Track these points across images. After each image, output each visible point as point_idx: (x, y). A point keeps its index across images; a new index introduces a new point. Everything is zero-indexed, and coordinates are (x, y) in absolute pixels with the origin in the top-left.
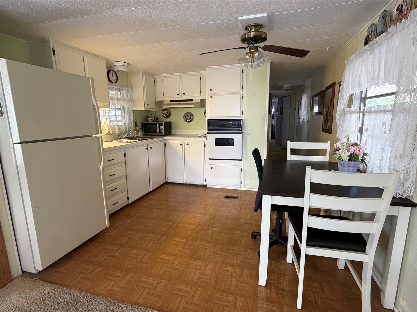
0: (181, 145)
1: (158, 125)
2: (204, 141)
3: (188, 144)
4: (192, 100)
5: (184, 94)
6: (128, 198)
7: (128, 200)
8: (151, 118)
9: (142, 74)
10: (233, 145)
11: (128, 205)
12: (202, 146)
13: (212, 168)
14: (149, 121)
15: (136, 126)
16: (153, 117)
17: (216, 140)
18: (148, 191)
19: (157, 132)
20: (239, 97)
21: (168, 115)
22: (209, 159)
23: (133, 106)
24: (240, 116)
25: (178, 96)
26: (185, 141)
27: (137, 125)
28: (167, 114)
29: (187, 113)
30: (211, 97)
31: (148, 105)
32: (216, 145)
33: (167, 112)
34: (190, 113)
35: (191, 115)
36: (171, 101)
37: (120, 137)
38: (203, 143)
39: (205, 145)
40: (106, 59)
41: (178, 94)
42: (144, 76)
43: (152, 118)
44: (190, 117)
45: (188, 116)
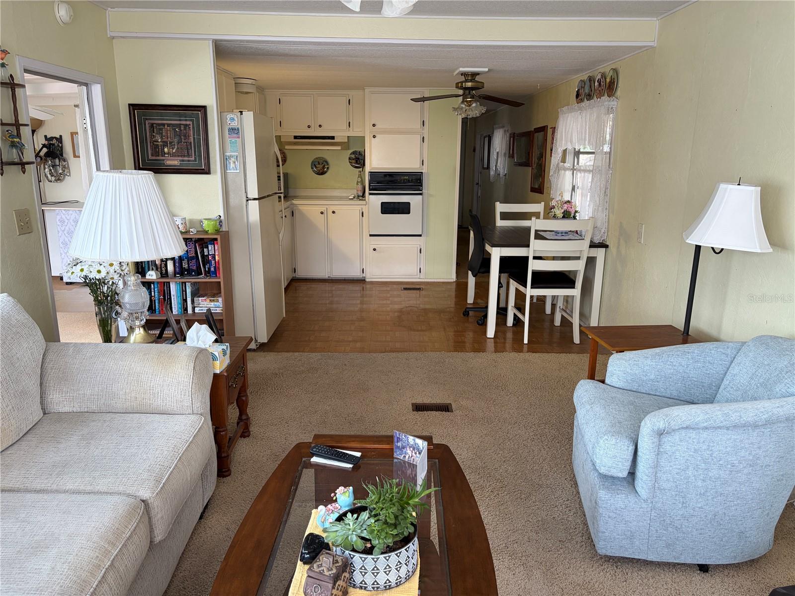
0: (322, 213)
2: (361, 206)
3: (334, 212)
4: (333, 138)
5: (320, 126)
10: (409, 213)
12: (358, 214)
13: (374, 250)
17: (383, 204)
20: (418, 138)
22: (371, 235)
24: (420, 167)
25: (309, 130)
26: (329, 206)
29: (317, 158)
30: (374, 136)
32: (382, 213)
34: (322, 158)
35: (325, 163)
36: (296, 137)
38: (359, 210)
39: (362, 213)
41: (309, 127)
44: (323, 165)
45: (319, 164)
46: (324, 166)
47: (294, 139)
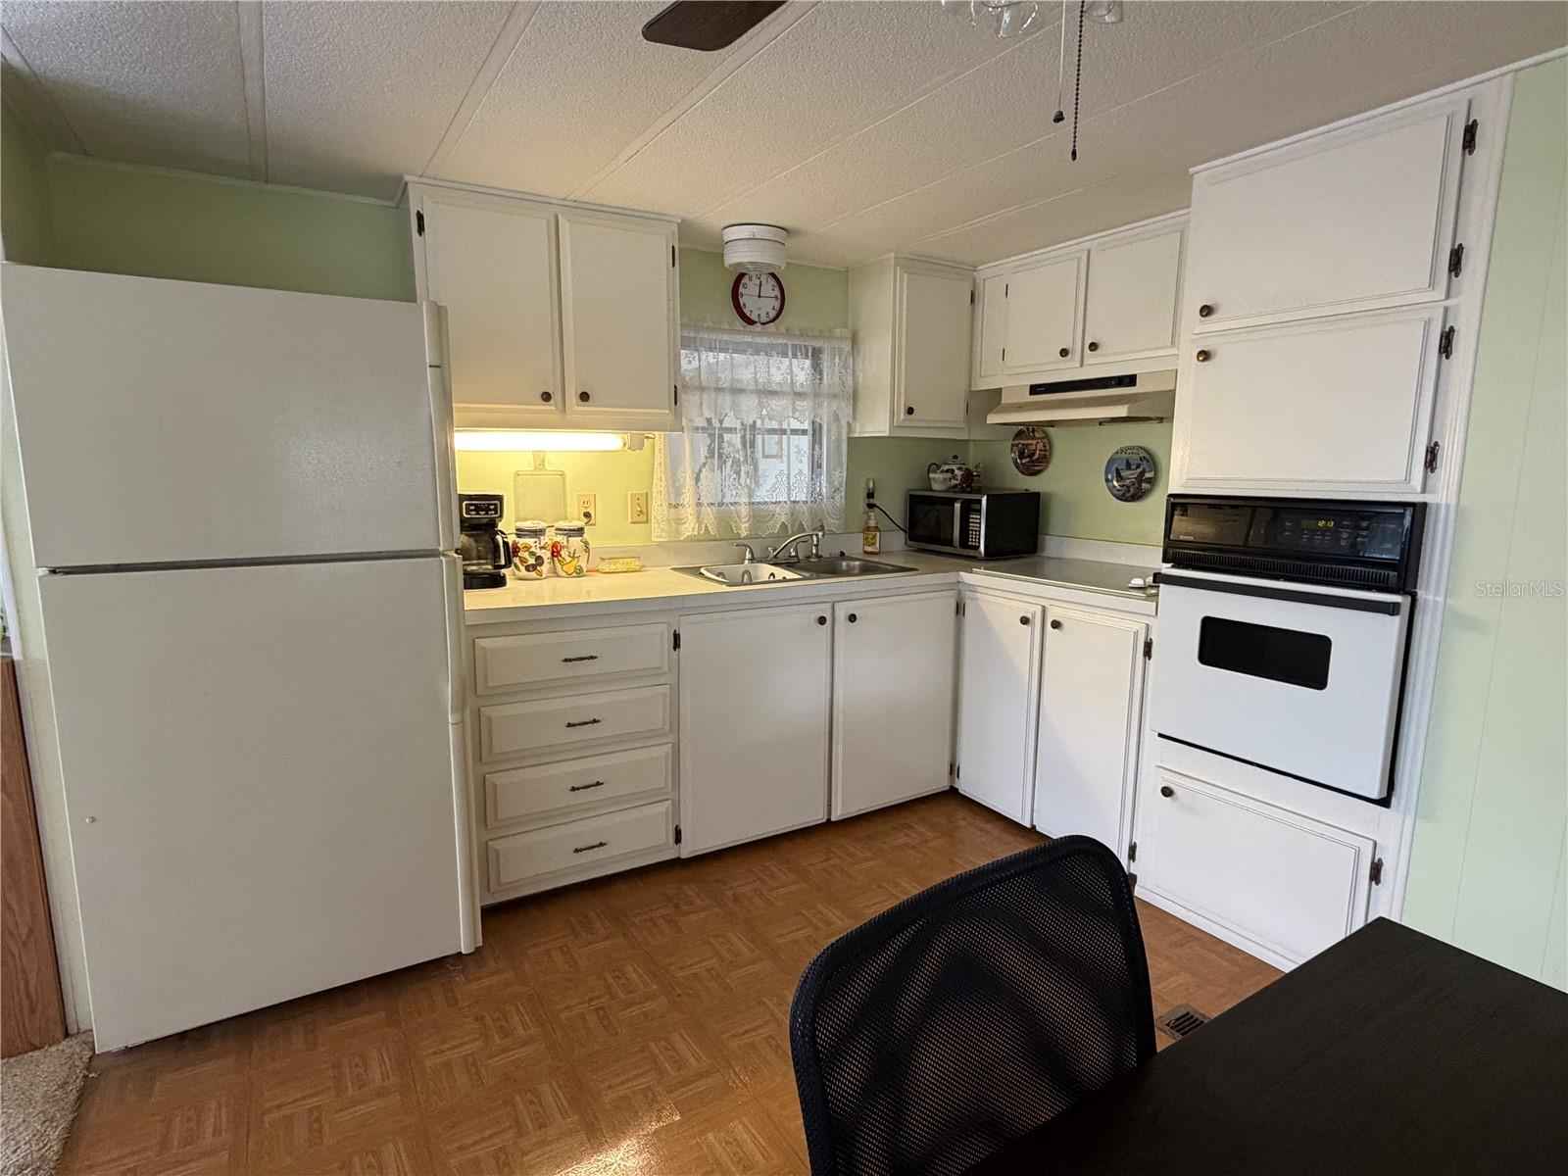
0: (1025, 621)
1: (958, 506)
2: (1144, 620)
3: (1056, 625)
4: (1131, 380)
5: (1094, 346)
6: (678, 833)
7: (678, 840)
8: (948, 471)
9: (895, 272)
10: (1320, 684)
11: (677, 863)
12: (1127, 651)
13: (1167, 792)
14: (935, 486)
15: (871, 506)
16: (959, 469)
17: (1210, 626)
18: (819, 817)
19: (950, 543)
20: (1414, 340)
21: (1038, 459)
22: (1164, 737)
23: (854, 418)
25: (1066, 363)
27: (872, 501)
28: (1034, 454)
29: (1122, 451)
30: (1202, 353)
31: (910, 411)
32: (1203, 658)
33: (1034, 442)
34: (1138, 448)
35: (1144, 465)
36: (1035, 389)
37: (751, 552)
38: (1136, 634)
39: (1148, 646)
40: (679, 221)
41: (1064, 353)
42: (902, 278)
43: (953, 471)
44: (1139, 471)
45: (1129, 466)
46: (1143, 473)
47: (1031, 394)
